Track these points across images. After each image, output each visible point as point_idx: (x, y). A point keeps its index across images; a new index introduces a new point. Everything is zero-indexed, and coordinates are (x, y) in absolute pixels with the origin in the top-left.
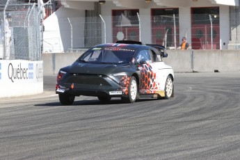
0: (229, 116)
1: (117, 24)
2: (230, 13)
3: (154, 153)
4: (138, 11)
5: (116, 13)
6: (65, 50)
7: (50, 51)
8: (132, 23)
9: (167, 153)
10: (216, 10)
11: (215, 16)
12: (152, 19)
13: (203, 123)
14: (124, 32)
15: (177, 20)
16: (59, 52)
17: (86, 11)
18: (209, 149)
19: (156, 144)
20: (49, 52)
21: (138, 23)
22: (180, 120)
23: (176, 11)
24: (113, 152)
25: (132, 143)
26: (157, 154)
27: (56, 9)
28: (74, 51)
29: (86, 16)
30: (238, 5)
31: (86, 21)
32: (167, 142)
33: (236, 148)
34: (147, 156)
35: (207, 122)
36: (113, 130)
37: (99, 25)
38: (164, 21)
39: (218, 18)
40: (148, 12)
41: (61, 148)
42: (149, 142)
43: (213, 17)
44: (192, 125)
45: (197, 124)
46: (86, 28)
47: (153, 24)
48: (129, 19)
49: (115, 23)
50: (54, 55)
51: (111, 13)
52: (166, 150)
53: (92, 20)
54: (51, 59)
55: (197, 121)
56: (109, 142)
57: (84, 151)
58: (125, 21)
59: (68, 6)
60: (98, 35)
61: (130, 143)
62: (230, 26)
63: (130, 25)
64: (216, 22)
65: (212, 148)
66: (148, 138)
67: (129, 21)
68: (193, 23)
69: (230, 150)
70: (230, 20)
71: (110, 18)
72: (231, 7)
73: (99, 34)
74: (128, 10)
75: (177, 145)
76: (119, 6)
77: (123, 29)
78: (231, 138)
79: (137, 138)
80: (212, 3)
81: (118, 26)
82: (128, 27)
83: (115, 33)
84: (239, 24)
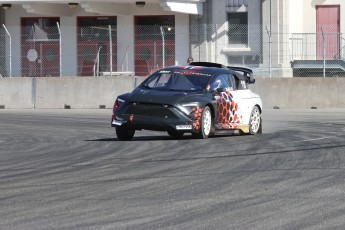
0: (184, 173)
1: (27, 37)
2: (190, 24)
3: (74, 224)
4: (58, 19)
5: (27, 22)
8: (49, 37)
9: (92, 224)
10: (170, 19)
11: (169, 29)
12: (79, 32)
13: (146, 182)
14: (38, 50)
15: (114, 33)
18: (153, 219)
21: (58, 37)
22: (113, 177)
23: (112, 21)
25: (43, 209)
26: (78, 226)
30: (201, 13)
32: (93, 209)
33: (191, 219)
35: (151, 180)
36: (16, 191)
37: (2, 39)
38: (97, 35)
39: (173, 31)
40: (73, 21)
42: (66, 209)
43: (166, 30)
44: (131, 185)
45: (138, 184)
47: (80, 39)
48: (46, 31)
51: (19, 22)
55: (139, 178)
56: (10, 208)
58: (40, 35)
61: (40, 210)
62: (191, 43)
63: (47, 40)
64: (171, 37)
65: (158, 217)
66: (66, 203)
67: (45, 34)
68: (137, 39)
69: (183, 221)
70: (190, 35)
71: (18, 29)
72: (191, 16)
73: (2, 52)
74: (43, 18)
75: (107, 214)
76: (31, 12)
77: (37, 46)
78: (186, 205)
79: (50, 202)
80: (165, 9)
81: (30, 40)
82: (43, 42)
83: (25, 51)
84: (203, 41)
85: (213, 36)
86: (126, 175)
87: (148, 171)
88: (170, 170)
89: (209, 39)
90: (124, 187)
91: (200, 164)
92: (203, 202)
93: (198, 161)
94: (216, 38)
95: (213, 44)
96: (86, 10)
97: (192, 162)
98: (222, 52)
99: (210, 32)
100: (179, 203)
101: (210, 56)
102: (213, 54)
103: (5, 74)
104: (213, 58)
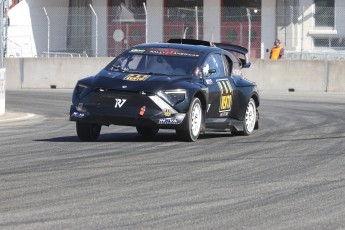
0: (268, 155)
1: (114, 18)
2: (277, 6)
3: (158, 204)
6: (39, 54)
7: (18, 55)
8: (135, 18)
9: (176, 205)
10: (257, 1)
11: (256, 11)
12: (165, 13)
13: (230, 163)
14: (124, 30)
15: (201, 14)
16: (30, 56)
18: (237, 201)
19: (161, 192)
20: (16, 56)
21: (144, 17)
22: (198, 158)
23: (199, 2)
24: (100, 202)
25: (127, 189)
26: (162, 207)
28: (52, 55)
29: (70, 5)
31: (70, 13)
32: (178, 190)
33: (275, 201)
34: (148, 209)
35: (236, 162)
36: (101, 170)
37: (89, 19)
38: (183, 16)
39: (259, 13)
41: (25, 195)
42: (151, 189)
43: (252, 12)
44: (216, 167)
45: (222, 165)
46: (70, 21)
47: (166, 20)
48: (132, 11)
49: (111, 17)
50: (22, 61)
51: (106, 2)
52: (175, 201)
53: (79, 11)
54: (18, 66)
55: (224, 160)
56: (95, 188)
57: (59, 199)
58: (126, 14)
60: (86, 33)
61: (124, 190)
62: (277, 25)
63: (133, 20)
64: (257, 19)
65: (242, 199)
66: (151, 184)
67: (132, 14)
68: (223, 20)
69: (267, 203)
70: (277, 17)
71: (104, 8)
73: (89, 32)
75: (192, 195)
77: (123, 27)
78: (270, 186)
79: (134, 182)
81: (116, 20)
82: (130, 23)
83: (111, 31)
84: (289, 23)
85: (300, 18)
86: (211, 156)
87: (232, 153)
88: (255, 152)
89: (295, 21)
90: (209, 169)
91: (286, 146)
92: (287, 184)
93: (284, 143)
94: (302, 21)
95: (299, 27)
97: (277, 144)
98: (309, 35)
99: (296, 14)
100: (264, 185)
101: (296, 38)
102: (299, 36)
103: (91, 54)
104: (299, 40)
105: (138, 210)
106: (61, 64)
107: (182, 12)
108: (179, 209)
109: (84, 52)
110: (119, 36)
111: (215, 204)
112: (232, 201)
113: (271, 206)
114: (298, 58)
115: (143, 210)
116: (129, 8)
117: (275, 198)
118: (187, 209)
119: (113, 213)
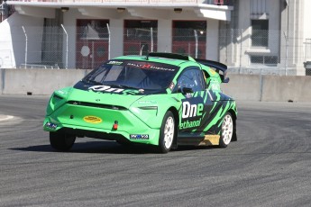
1: (82, 36)
2: (220, 28)
3: (119, 193)
4: (108, 21)
5: (82, 23)
6: (18, 65)
8: (100, 36)
9: (135, 194)
10: (202, 24)
11: (202, 32)
12: (125, 32)
14: (90, 47)
15: (155, 34)
16: (10, 67)
17: (45, 19)
19: (122, 182)
21: (107, 36)
23: (154, 24)
24: (69, 191)
26: (122, 195)
27: (9, 15)
28: (29, 67)
29: (45, 25)
30: (229, 20)
31: (45, 31)
33: (218, 192)
34: (110, 196)
36: (70, 164)
37: (60, 37)
38: (140, 35)
39: (205, 34)
40: (121, 23)
42: (113, 180)
43: (199, 33)
46: (44, 39)
47: (126, 38)
48: (97, 31)
49: (79, 36)
50: (4, 71)
51: (75, 23)
52: (133, 191)
53: (52, 30)
57: (35, 188)
58: (92, 34)
59: (23, 13)
60: (58, 48)
61: (90, 180)
63: (98, 38)
64: (203, 39)
65: (190, 190)
66: (112, 176)
67: (97, 34)
68: (174, 40)
69: (210, 194)
70: (219, 38)
71: (74, 28)
72: (220, 22)
73: (60, 48)
74: (96, 20)
76: (85, 15)
77: (90, 43)
79: (98, 174)
80: (199, 15)
81: (84, 38)
82: (95, 40)
83: (79, 48)
84: (230, 43)
85: (239, 39)
89: (235, 41)
90: (161, 164)
92: (228, 178)
94: (241, 41)
95: (238, 46)
96: (133, 14)
98: (246, 53)
99: (236, 35)
101: (235, 56)
102: (238, 54)
103: (62, 67)
104: (238, 58)
105: (101, 198)
106: (36, 74)
107: (140, 32)
108: (136, 197)
109: (56, 65)
110: (86, 51)
111: (167, 194)
112: (182, 191)
113: (214, 196)
114: (237, 72)
115: (106, 198)
116: (95, 28)
117: (218, 189)
118: (143, 197)
119: (80, 199)
